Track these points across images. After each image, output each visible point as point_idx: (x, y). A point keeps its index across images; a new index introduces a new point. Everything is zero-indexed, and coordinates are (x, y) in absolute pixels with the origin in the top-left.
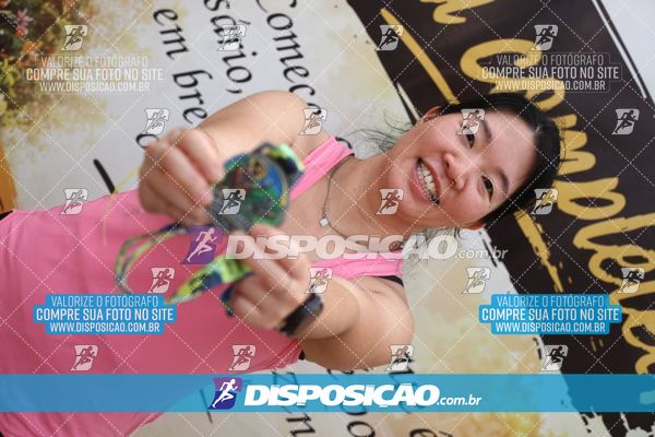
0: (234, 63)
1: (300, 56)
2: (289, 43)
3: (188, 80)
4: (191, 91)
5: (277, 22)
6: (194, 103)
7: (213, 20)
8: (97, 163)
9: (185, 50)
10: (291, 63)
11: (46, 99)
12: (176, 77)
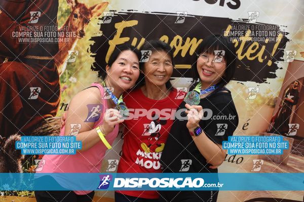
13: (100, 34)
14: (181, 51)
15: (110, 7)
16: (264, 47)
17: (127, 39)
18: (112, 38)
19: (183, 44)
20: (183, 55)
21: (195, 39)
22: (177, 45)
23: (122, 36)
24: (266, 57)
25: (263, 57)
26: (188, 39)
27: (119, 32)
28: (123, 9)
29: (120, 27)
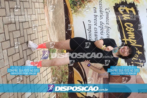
0: (101, 16)
1: (108, 18)
2: (107, 16)
3: (96, 16)
4: (96, 17)
5: (107, 13)
6: (96, 19)
7: (100, 10)
8: (83, 22)
9: (96, 13)
10: (107, 18)
11: (79, 13)
12: (94, 15)
13: (128, 3)
14: (129, 32)
15: (138, 4)
16: (137, 59)
17: (128, 12)
18: (128, 7)
19: (131, 32)
20: (128, 33)
21: (134, 35)
22: (131, 30)
23: (129, 11)
24: (134, 61)
25: (134, 60)
26: (134, 33)
27: (130, 9)
28: (139, 8)
29: (132, 9)
